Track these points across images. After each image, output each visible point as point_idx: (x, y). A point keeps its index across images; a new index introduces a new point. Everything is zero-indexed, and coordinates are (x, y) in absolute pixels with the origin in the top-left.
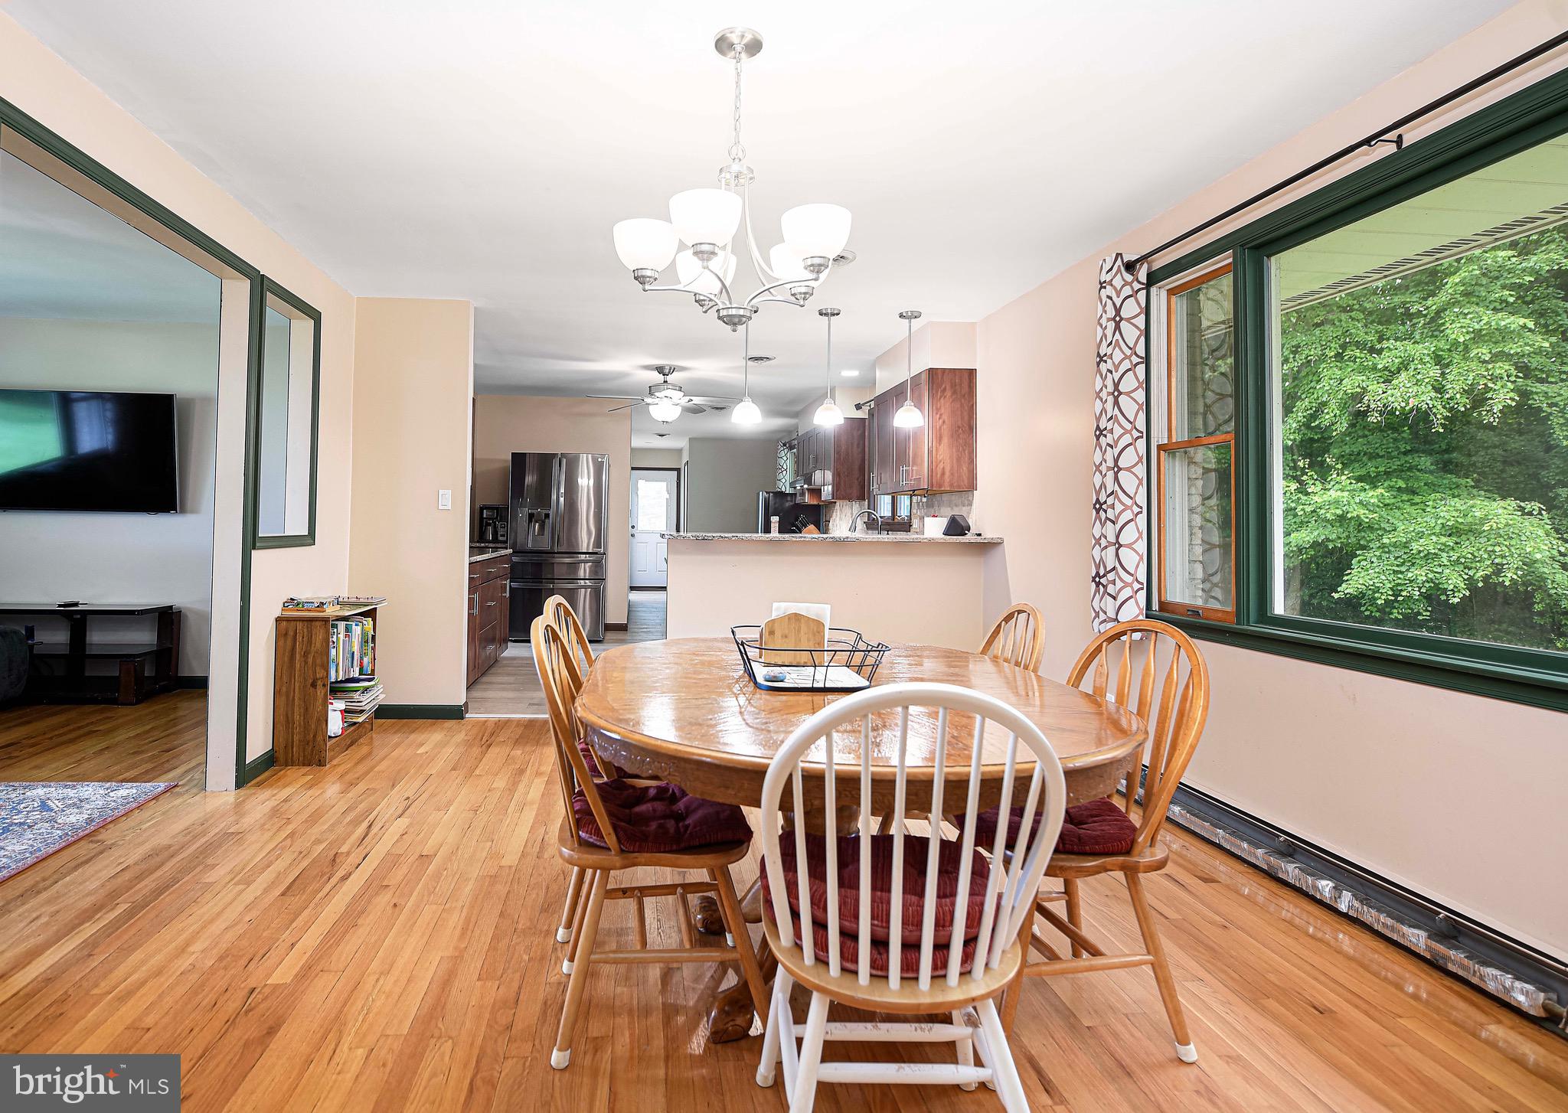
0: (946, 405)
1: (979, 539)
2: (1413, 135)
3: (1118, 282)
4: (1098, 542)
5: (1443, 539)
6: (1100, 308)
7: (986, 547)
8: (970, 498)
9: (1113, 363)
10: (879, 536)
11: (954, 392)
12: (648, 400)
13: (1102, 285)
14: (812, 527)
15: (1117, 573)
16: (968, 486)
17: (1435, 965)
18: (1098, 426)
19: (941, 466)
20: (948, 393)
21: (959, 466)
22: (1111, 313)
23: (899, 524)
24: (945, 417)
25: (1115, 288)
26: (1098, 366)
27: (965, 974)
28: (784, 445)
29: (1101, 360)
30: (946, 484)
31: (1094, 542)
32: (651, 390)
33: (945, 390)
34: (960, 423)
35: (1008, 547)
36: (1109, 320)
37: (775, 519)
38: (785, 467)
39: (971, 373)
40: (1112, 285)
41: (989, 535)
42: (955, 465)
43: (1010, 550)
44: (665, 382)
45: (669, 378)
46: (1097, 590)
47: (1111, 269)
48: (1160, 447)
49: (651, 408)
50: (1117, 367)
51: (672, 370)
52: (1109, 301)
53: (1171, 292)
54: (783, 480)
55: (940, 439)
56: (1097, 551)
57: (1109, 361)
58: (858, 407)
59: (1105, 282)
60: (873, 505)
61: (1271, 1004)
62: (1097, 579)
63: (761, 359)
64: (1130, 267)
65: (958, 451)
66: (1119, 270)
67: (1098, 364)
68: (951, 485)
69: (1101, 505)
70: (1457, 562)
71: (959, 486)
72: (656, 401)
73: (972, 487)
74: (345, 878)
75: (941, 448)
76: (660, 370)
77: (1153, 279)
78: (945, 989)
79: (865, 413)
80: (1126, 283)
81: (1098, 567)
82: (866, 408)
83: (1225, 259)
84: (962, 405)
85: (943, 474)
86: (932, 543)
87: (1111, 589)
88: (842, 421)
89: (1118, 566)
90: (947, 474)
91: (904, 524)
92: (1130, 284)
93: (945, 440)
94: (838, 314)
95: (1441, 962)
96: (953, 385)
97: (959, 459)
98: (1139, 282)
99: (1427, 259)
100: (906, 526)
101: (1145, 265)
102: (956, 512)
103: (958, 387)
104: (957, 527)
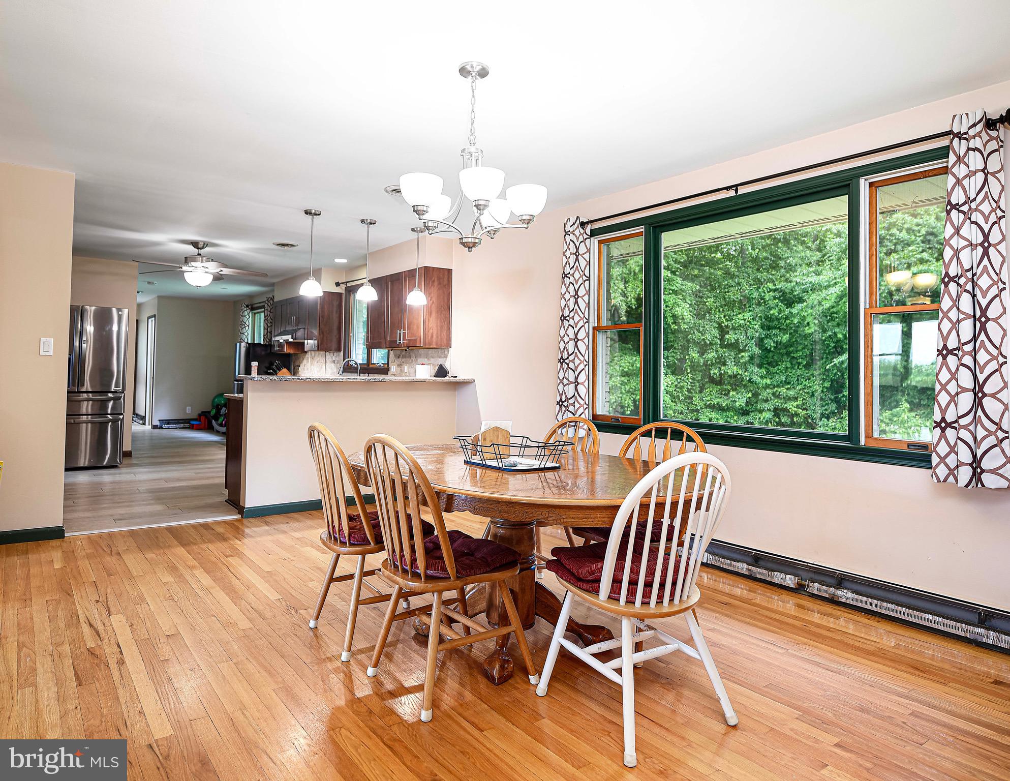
0: (434, 291)
1: (454, 380)
2: (742, 190)
3: (577, 233)
4: (561, 381)
5: (623, 379)
6: (565, 247)
7: (459, 385)
8: (446, 353)
9: (575, 279)
10: (359, 377)
11: (440, 284)
12: (184, 268)
13: (567, 233)
14: (285, 370)
15: (576, 399)
16: (445, 345)
17: (751, 577)
18: (563, 314)
19: (431, 331)
20: (436, 284)
21: (442, 331)
22: (573, 250)
23: (373, 368)
24: (434, 299)
25: (576, 236)
26: (563, 280)
27: (672, 600)
28: (247, 306)
29: (566, 276)
30: (434, 343)
31: (559, 381)
32: (187, 260)
33: (434, 281)
34: (442, 303)
35: (478, 384)
36: (571, 254)
37: (255, 364)
38: (247, 323)
39: (449, 271)
40: (574, 234)
41: (461, 377)
42: (439, 331)
43: (480, 387)
44: (199, 254)
45: (202, 251)
46: (560, 410)
47: (574, 224)
48: (594, 328)
49: (185, 274)
50: (577, 282)
51: (206, 245)
52: (571, 243)
53: (600, 242)
54: (246, 334)
55: (430, 314)
56: (561, 387)
57: (571, 277)
58: (338, 284)
59: (569, 231)
60: (347, 355)
61: (705, 605)
62: (561, 403)
63: (287, 245)
64: (583, 224)
65: (441, 322)
66: (578, 226)
67: (563, 278)
68: (437, 344)
69: (564, 360)
70: (628, 392)
71: (441, 345)
72: (190, 269)
73: (449, 346)
74: (121, 662)
75: (431, 319)
76: (195, 244)
77: (594, 233)
78: (674, 605)
79: (342, 289)
80: (581, 234)
81: (561, 396)
82: (343, 286)
83: (641, 229)
84: (444, 293)
85: (432, 337)
86: (423, 382)
87: (571, 408)
88: (321, 294)
89: (576, 394)
90: (435, 337)
91: (383, 369)
92: (582, 235)
93: (434, 314)
94: (374, 224)
95: (753, 575)
96: (439, 279)
97: (441, 327)
98: (586, 234)
99: (711, 241)
100: (384, 370)
101: (590, 225)
102: (440, 361)
103: (441, 280)
104: (442, 372)
